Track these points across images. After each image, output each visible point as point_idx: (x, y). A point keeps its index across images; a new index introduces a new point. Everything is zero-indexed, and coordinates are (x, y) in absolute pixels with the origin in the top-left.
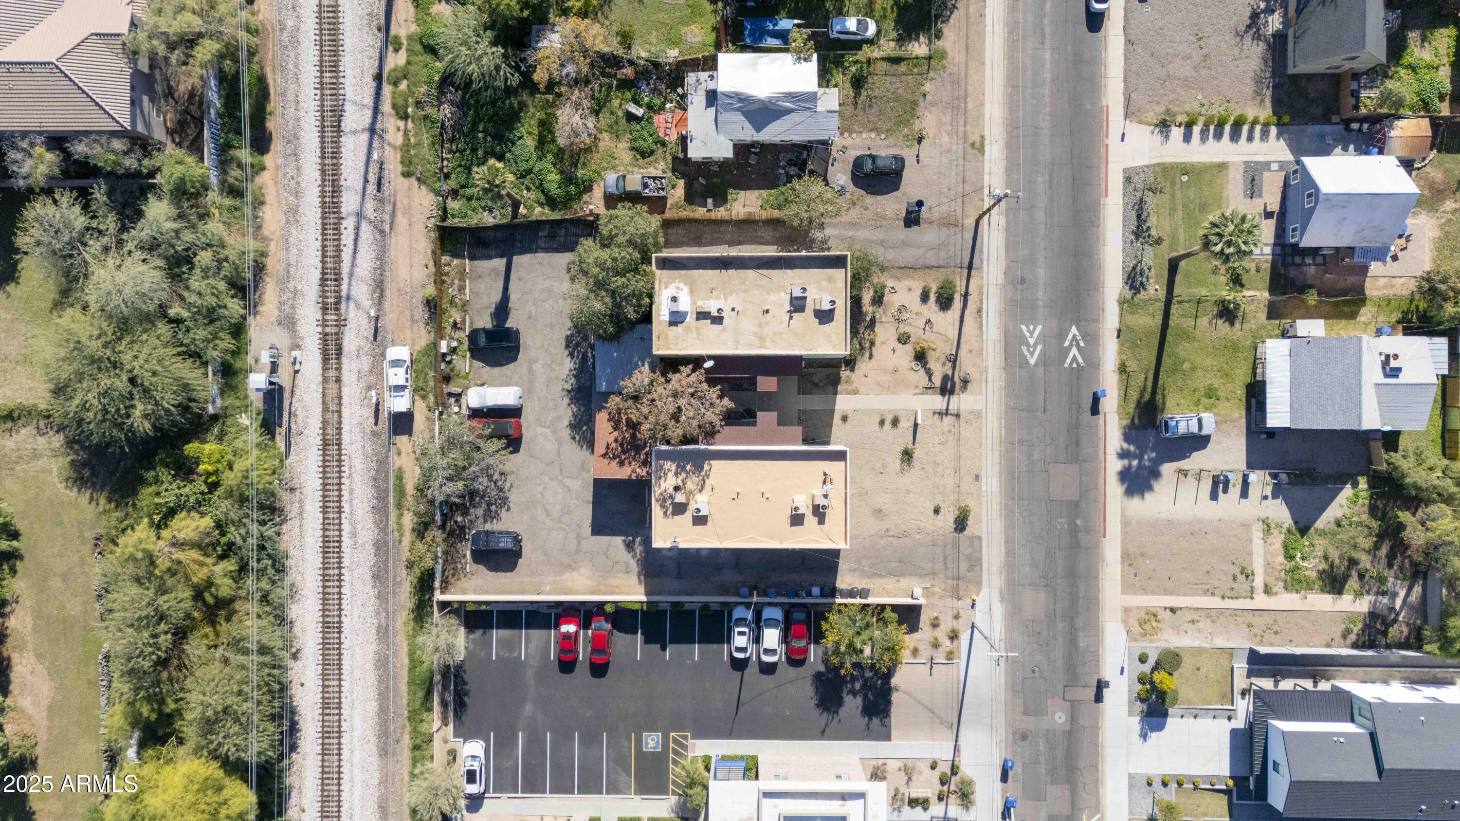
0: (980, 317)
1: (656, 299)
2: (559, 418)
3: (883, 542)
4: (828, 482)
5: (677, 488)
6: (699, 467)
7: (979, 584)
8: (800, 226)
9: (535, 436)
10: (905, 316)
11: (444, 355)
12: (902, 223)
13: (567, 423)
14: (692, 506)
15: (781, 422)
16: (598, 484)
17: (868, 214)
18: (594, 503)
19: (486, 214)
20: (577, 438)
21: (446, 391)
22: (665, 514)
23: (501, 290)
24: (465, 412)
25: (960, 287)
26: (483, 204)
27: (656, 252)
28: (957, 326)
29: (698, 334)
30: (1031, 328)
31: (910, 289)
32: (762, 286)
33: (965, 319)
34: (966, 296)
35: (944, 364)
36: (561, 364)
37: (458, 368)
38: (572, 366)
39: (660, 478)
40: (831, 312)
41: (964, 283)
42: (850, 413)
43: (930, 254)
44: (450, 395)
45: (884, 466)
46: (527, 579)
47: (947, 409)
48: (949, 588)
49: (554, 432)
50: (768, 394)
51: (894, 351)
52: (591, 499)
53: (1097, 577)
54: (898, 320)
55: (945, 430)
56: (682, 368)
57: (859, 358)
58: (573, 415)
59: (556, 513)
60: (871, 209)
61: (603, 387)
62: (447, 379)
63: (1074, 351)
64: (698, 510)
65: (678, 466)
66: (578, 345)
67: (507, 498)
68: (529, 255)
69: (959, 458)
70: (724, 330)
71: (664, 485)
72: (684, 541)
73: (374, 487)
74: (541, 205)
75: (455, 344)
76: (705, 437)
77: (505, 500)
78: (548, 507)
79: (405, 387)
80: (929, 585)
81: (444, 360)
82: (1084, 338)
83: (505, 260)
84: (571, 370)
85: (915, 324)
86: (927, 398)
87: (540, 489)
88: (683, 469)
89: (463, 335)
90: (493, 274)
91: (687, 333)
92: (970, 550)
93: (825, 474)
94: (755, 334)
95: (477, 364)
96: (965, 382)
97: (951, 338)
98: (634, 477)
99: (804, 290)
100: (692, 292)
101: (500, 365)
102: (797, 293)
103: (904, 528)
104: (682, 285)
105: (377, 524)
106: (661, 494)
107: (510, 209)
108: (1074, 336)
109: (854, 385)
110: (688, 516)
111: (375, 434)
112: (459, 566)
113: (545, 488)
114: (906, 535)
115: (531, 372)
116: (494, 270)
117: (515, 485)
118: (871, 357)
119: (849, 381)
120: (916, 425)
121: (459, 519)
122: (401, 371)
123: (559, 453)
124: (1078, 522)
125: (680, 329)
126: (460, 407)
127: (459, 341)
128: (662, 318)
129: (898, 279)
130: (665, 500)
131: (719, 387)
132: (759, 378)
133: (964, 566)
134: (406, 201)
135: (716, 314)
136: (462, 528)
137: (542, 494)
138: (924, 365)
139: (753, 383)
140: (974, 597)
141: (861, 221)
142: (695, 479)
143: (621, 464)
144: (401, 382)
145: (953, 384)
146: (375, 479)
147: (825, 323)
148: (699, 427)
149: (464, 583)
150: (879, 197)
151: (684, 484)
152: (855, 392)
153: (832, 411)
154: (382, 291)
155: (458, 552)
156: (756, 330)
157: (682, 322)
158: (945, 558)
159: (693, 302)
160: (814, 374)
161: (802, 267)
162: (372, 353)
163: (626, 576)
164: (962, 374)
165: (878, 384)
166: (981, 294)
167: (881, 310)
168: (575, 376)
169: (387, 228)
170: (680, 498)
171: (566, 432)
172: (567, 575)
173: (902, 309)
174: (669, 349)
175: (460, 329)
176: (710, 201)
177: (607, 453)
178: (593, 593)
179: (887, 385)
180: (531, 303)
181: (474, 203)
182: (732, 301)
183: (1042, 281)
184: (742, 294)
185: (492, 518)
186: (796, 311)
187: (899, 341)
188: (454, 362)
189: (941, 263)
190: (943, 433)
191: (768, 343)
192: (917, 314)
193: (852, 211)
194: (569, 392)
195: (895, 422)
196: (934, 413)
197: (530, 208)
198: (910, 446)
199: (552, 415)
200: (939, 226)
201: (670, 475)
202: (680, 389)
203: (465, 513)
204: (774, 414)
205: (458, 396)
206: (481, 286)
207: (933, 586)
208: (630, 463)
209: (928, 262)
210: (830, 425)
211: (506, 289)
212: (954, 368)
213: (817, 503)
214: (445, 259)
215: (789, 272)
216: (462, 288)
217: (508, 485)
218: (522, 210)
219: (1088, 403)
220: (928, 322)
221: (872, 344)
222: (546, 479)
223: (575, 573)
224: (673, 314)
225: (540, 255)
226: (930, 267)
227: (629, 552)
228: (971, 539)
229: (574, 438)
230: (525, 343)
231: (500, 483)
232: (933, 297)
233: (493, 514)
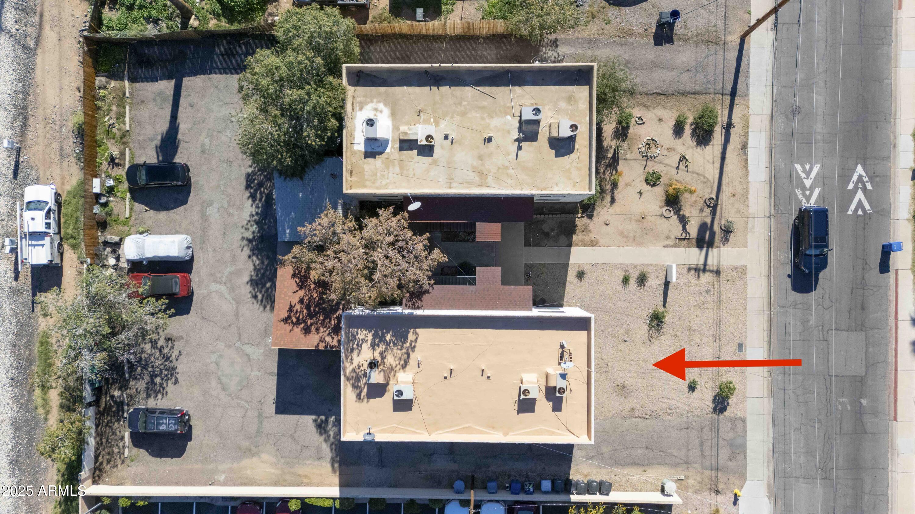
0: (746, 153)
1: (347, 122)
2: (238, 273)
3: (627, 424)
4: (566, 356)
5: (373, 365)
6: (402, 337)
7: (742, 476)
8: (530, 35)
9: (209, 294)
10: (654, 151)
11: (98, 196)
12: (652, 40)
13: (247, 279)
14: (393, 388)
15: (505, 281)
16: (283, 353)
17: (611, 29)
18: (279, 375)
19: (150, 26)
20: (260, 297)
21: (101, 239)
22: (359, 396)
23: (169, 118)
24: (124, 264)
25: (722, 118)
26: (145, 14)
27: (347, 62)
28: (718, 165)
29: (401, 168)
30: (807, 167)
31: (660, 120)
32: (483, 108)
33: (728, 155)
34: (728, 127)
35: (702, 210)
36: (241, 208)
37: (116, 212)
38: (253, 210)
39: (352, 350)
40: (572, 139)
41: (726, 112)
42: (587, 269)
43: (686, 76)
44: (106, 244)
45: (627, 333)
46: (198, 466)
47: (705, 265)
48: (707, 481)
49: (232, 289)
50: (490, 246)
51: (641, 194)
52: (276, 370)
53: (885, 469)
54: (647, 157)
55: (703, 289)
56: (381, 212)
57: (598, 203)
58: (255, 269)
59: (233, 386)
60: (614, 23)
61: (287, 235)
62: (103, 225)
63: (860, 195)
64: (400, 393)
65: (375, 336)
66: (261, 185)
67: (174, 369)
68: (202, 77)
69: (719, 323)
70: (435, 163)
71: (357, 360)
72: (383, 431)
73: (13, 354)
74: (217, 16)
75: (111, 183)
76: (411, 299)
77: (172, 371)
78: (224, 379)
79: (46, 234)
80: (682, 477)
81: (97, 203)
82: (871, 179)
83: (173, 82)
84: (252, 215)
85: (667, 161)
86: (681, 250)
87: (214, 358)
88: (382, 339)
89: (121, 172)
90: (158, 99)
91: (387, 167)
92: (731, 435)
93: (562, 347)
94: (474, 169)
95: (138, 207)
96: (727, 232)
97: (711, 179)
98: (322, 347)
99: (537, 111)
100: (393, 115)
101: (167, 208)
102: (528, 115)
103: (652, 407)
104: (381, 106)
105: (17, 399)
106: (354, 371)
107: (179, 20)
108: (860, 176)
109: (592, 235)
110: (388, 399)
111: (14, 291)
112: (116, 450)
113: (220, 356)
114: (654, 415)
115: (204, 217)
116: (160, 94)
117: (184, 353)
118: (613, 201)
119: (586, 230)
120: (667, 284)
121: (117, 393)
122: (40, 215)
123: (237, 315)
124: (864, 402)
125: (378, 162)
126: (118, 259)
127: (116, 179)
128: (356, 148)
129: (647, 107)
130: (358, 379)
131: (428, 235)
132: (479, 225)
133: (724, 453)
134: (55, 11)
135: (424, 143)
136: (120, 405)
137: (217, 363)
138: (677, 212)
139: (471, 231)
140: (736, 491)
141: (601, 37)
142: (398, 352)
143: (307, 331)
144: (41, 228)
145: (713, 234)
146: (14, 346)
147: (562, 155)
148: (400, 286)
149: (121, 471)
150: (625, 10)
151: (383, 358)
152: (594, 244)
153: (566, 266)
154: (25, 119)
155: (114, 433)
156: (475, 164)
157: (381, 153)
158: (702, 444)
159: (396, 128)
160: (544, 221)
161: (535, 83)
162: (12, 193)
163: (317, 462)
164: (723, 222)
165: (622, 234)
166: (746, 125)
167: (625, 145)
168: (257, 223)
169: (32, 44)
170: (376, 377)
171: (246, 290)
172: (246, 462)
173: (651, 143)
174: (365, 186)
175: (118, 165)
176: (420, 12)
177: (289, 317)
178: (276, 484)
179: (631, 235)
180: (204, 134)
181: (135, 13)
182: (445, 127)
183: (821, 111)
184: (457, 118)
185: (157, 393)
186: (525, 139)
187: (647, 181)
188: (111, 205)
189: (698, 88)
190: (700, 294)
191: (490, 180)
192: (669, 149)
193: (591, 25)
194: (250, 241)
195: (642, 280)
196: (689, 269)
197: (202, 19)
198: (661, 309)
199: (229, 269)
200: (697, 44)
201: (365, 347)
202: (376, 238)
203: (124, 387)
204: (498, 270)
205: (116, 246)
206: (144, 113)
207: (687, 477)
208: (317, 330)
209: (682, 87)
210: (563, 282)
211: (174, 117)
212: (714, 213)
213: (552, 384)
214: (100, 80)
215: (517, 89)
216: (120, 116)
217: (175, 353)
218: (193, 22)
219: (876, 257)
220: (683, 159)
221: (615, 185)
222: (221, 346)
223: (255, 460)
224: (370, 141)
225: (215, 77)
226: (685, 94)
227: (321, 434)
228: (733, 421)
229: (255, 297)
230: (197, 182)
231: (166, 351)
232: (688, 130)
233: (157, 388)
